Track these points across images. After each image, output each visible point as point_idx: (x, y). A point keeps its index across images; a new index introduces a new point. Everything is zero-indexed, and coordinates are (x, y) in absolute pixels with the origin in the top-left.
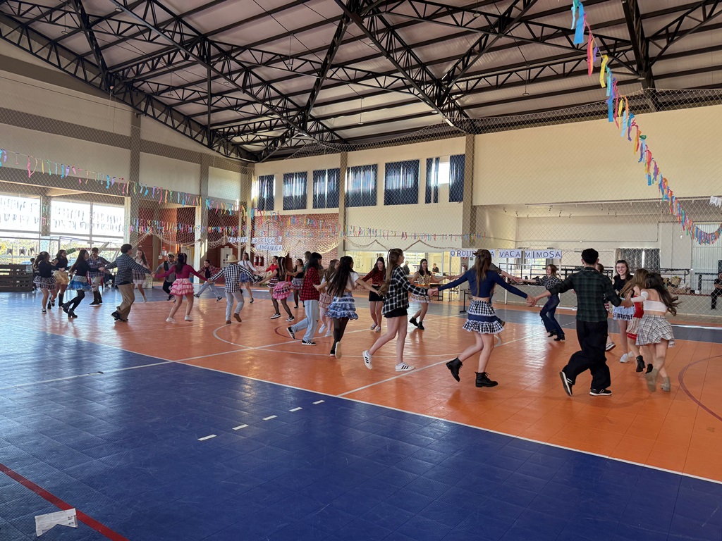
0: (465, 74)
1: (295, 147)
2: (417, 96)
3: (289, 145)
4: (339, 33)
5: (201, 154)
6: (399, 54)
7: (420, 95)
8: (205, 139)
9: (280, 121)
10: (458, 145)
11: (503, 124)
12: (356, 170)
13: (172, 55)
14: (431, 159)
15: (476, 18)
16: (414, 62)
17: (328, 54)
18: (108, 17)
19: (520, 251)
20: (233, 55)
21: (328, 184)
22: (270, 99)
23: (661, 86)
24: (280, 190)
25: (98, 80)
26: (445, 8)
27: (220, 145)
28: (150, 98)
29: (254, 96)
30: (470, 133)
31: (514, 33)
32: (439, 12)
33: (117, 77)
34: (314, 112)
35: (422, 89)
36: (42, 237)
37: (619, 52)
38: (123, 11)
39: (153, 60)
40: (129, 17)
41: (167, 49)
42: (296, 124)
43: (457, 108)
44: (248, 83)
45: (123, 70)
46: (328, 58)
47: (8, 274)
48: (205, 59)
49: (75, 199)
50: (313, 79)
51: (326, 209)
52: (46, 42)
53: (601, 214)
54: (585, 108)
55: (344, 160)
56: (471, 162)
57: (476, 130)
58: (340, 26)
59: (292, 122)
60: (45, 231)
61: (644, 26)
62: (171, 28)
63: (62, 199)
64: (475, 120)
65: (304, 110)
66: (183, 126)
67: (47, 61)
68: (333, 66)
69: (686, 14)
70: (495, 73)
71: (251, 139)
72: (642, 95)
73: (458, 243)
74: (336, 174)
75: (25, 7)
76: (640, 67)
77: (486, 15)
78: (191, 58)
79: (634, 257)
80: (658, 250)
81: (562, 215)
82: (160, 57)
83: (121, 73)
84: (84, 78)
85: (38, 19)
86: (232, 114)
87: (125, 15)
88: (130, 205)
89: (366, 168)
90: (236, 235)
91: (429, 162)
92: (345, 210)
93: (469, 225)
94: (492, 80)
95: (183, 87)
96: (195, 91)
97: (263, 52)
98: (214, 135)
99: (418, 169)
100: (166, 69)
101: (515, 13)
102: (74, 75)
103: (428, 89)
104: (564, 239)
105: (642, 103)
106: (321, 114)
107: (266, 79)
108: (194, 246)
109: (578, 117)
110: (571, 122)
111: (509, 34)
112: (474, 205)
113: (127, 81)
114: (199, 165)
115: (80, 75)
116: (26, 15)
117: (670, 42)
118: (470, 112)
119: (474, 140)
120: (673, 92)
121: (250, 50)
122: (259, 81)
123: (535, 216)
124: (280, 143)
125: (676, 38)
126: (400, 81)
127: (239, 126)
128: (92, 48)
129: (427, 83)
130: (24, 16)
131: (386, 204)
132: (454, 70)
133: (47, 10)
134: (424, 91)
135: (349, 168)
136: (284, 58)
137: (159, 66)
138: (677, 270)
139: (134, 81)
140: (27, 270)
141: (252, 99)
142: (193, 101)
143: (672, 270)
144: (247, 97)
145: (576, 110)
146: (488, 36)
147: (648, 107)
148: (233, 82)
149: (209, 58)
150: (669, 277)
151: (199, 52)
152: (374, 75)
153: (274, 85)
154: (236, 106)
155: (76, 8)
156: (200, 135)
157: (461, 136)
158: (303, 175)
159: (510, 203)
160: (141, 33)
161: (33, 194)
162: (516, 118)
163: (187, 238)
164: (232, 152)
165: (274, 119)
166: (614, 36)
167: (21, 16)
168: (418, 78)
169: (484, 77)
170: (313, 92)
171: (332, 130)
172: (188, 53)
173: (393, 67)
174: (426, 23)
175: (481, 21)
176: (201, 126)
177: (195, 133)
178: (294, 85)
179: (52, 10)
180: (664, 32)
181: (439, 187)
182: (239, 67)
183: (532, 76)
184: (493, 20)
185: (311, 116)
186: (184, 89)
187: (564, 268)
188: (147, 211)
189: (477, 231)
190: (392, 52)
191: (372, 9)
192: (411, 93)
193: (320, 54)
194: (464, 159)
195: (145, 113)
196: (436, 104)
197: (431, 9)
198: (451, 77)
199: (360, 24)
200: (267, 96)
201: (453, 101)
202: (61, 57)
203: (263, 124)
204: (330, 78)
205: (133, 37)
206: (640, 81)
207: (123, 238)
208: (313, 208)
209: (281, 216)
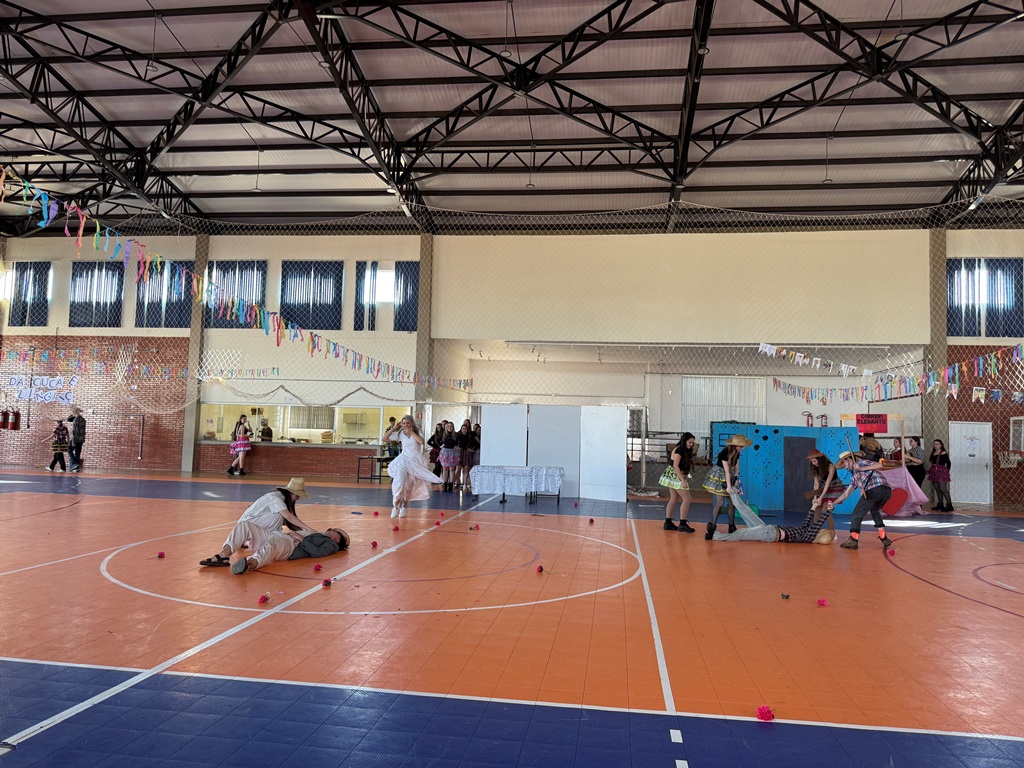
1: (105, 216)
2: (363, 161)
3: (94, 213)
4: (257, 32)
6: (353, 91)
9: (85, 167)
10: (409, 246)
12: (226, 267)
14: (365, 263)
15: (486, 60)
17: (221, 65)
21: (170, 286)
22: (83, 124)
24: (62, 290)
26: (444, 34)
29: (52, 114)
30: (428, 232)
32: (435, 38)
34: (166, 160)
44: (41, 88)
46: (222, 72)
50: (178, 103)
51: (162, 329)
55: (203, 249)
59: (119, 171)
61: (694, 119)
68: (223, 91)
69: (738, 115)
70: (484, 148)
73: (409, 391)
74: (187, 269)
76: (676, 172)
77: (500, 58)
89: (246, 265)
91: (361, 267)
92: (202, 331)
93: (426, 364)
94: (481, 158)
97: (88, 35)
99: (341, 278)
106: (171, 166)
107: (77, 87)
112: (433, 337)
117: (717, 147)
118: (429, 200)
119: (432, 242)
121: (60, 25)
122: (64, 88)
123: (498, 359)
124: (73, 204)
125: (724, 142)
126: (337, 134)
132: (428, 130)
134: (381, 157)
135: (211, 263)
136: (131, 55)
143: (662, 433)
144: (34, 112)
146: (497, 86)
148: (13, 78)
152: (296, 117)
157: (416, 233)
158: (117, 267)
162: (511, 219)
165: (77, 161)
166: (650, 126)
169: (469, 152)
170: (171, 126)
171: (186, 197)
173: (341, 109)
175: (492, 68)
180: (710, 132)
181: (377, 305)
182: (27, 54)
183: (538, 162)
184: (510, 68)
185: (154, 167)
192: (353, 155)
193: (203, 63)
194: (417, 269)
197: (425, 32)
198: (420, 144)
200: (76, 119)
203: (46, 167)
204: (218, 106)
206: (669, 190)
208: (136, 326)
209: (65, 338)
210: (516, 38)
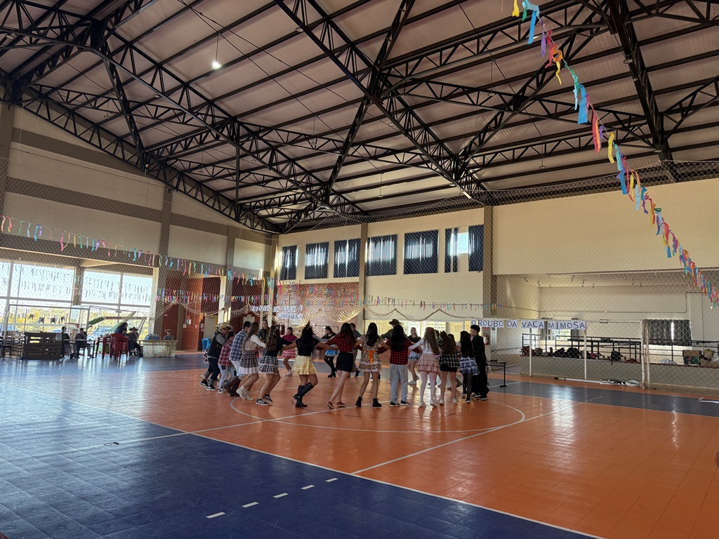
0: (482, 149)
1: (318, 219)
2: (435, 170)
3: (312, 218)
4: (360, 113)
5: (228, 227)
6: (417, 133)
7: (438, 170)
8: (233, 212)
9: (303, 195)
10: (477, 216)
11: (521, 196)
13: (204, 135)
14: (450, 230)
15: (491, 97)
16: (431, 139)
17: (349, 133)
18: (147, 103)
19: (543, 321)
20: (261, 135)
21: (349, 254)
22: (295, 175)
23: (678, 158)
24: (302, 260)
25: (135, 159)
26: (460, 89)
27: (246, 218)
28: (182, 175)
29: (280, 173)
30: (488, 205)
31: (529, 110)
33: (152, 156)
34: (336, 187)
35: (440, 163)
36: (73, 307)
37: (634, 126)
38: (161, 97)
39: (186, 140)
40: (166, 103)
41: (200, 130)
42: (318, 198)
43: (474, 181)
44: (274, 161)
45: (158, 149)
46: (350, 137)
47: (38, 342)
48: (235, 139)
49: (107, 269)
50: (336, 156)
51: (346, 278)
52: (89, 125)
53: (624, 284)
54: (602, 180)
55: (365, 231)
56: (489, 232)
57: (494, 202)
58: (361, 107)
59: (315, 196)
60: (77, 300)
61: (657, 101)
62: (203, 111)
63: (94, 270)
64: (492, 193)
65: (326, 185)
66: (212, 200)
67: (89, 142)
68: (354, 145)
69: (699, 90)
70: (511, 147)
71: (276, 212)
72: (660, 167)
73: (479, 313)
74: (357, 244)
75: (72, 95)
76: (656, 140)
77: (500, 94)
78: (221, 138)
79: (662, 328)
80: (688, 321)
81: (585, 285)
82: (192, 138)
83: (156, 152)
84: (122, 157)
85: (83, 105)
86: (258, 190)
87: (161, 101)
88: (158, 276)
89: (386, 238)
90: (258, 304)
91: (448, 232)
92: (365, 279)
93: (489, 294)
94: (509, 155)
95: (213, 164)
96: (225, 168)
97: (288, 132)
98: (241, 209)
99: (437, 239)
100: (198, 148)
101: (528, 92)
102: (113, 155)
103: (446, 164)
104: (587, 309)
105: (660, 174)
106: (342, 188)
107: (291, 157)
108: (217, 314)
109: (596, 188)
110: (590, 193)
111: (524, 111)
112: (494, 274)
113: (161, 159)
114: (226, 237)
115: (119, 154)
116: (73, 102)
117: (684, 117)
118: (488, 185)
119: (492, 211)
120: (692, 164)
121: (276, 130)
122: (285, 159)
123: (557, 285)
124: (303, 216)
125: (690, 112)
126: (418, 156)
127: (265, 200)
128: (131, 130)
129: (444, 158)
130: (72, 103)
131: (405, 273)
132: (470, 145)
133: (93, 97)
134: (441, 166)
135: (369, 239)
136: (308, 137)
137: (192, 145)
138: (709, 342)
139: (168, 159)
140: (57, 339)
141: (279, 176)
142: (223, 177)
143: (703, 342)
144: (273, 173)
145: (593, 181)
146: (503, 113)
147: (667, 179)
148: (260, 160)
149: (238, 137)
150: (701, 349)
151: (229, 133)
153: (298, 162)
154: (263, 182)
155: (119, 95)
156: (228, 210)
157: (478, 207)
158: (325, 246)
159: (531, 273)
160: (176, 116)
161: (68, 265)
162: (533, 190)
163: (212, 307)
164: (257, 224)
165: (298, 193)
166: (627, 112)
167: (69, 103)
168: (435, 154)
169: (500, 152)
170: (335, 169)
171: (353, 203)
172: (219, 134)
173: (412, 144)
174: (442, 102)
175: (496, 100)
176: (229, 200)
177: (223, 207)
178: (318, 162)
179: (97, 97)
180: (678, 107)
181: (458, 256)
182: (266, 146)
183: (549, 149)
184: (508, 99)
185: (333, 190)
186: (214, 166)
187: (590, 339)
188: (173, 282)
189: (498, 300)
190: (410, 130)
191: (391, 91)
192: (429, 168)
193: (342, 134)
194: (482, 230)
195: (177, 188)
196: (454, 178)
197: (447, 91)
198: (468, 152)
199: (380, 105)
200: (292, 173)
201: (471, 175)
202: (102, 139)
203: (288, 198)
205: (168, 119)
206: (656, 153)
207: (149, 307)
208: (334, 277)
209: (303, 285)
210: (506, 80)
